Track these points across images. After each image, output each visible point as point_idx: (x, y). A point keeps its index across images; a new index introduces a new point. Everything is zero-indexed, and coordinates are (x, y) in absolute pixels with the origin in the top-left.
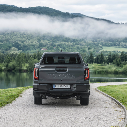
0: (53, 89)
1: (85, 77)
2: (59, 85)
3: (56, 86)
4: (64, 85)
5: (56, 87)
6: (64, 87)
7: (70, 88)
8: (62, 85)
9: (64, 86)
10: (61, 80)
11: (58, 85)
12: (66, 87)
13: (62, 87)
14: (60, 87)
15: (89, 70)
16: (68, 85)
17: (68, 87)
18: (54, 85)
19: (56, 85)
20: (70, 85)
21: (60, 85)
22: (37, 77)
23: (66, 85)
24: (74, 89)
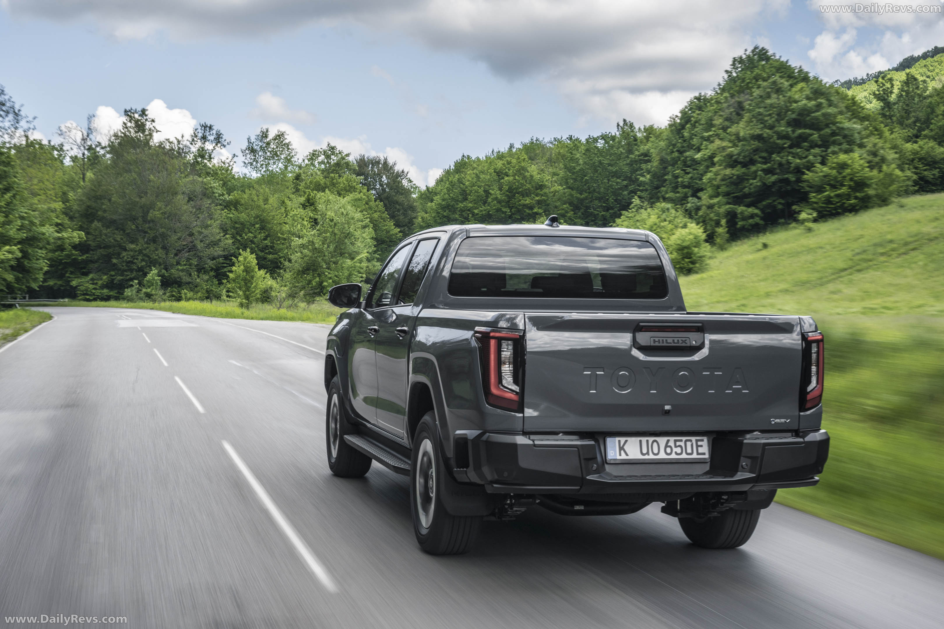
0: (608, 469)
1: (809, 388)
2: (644, 439)
3: (621, 448)
4: (672, 439)
5: (623, 456)
6: (673, 456)
7: (707, 456)
8: (662, 441)
9: (671, 444)
10: (668, 412)
11: (637, 439)
12: (684, 456)
13: (662, 456)
14: (651, 456)
16: (694, 439)
17: (695, 456)
18: (609, 440)
19: (623, 440)
20: (705, 439)
21: (651, 439)
22: (514, 387)
23: (684, 439)
24: (744, 470)
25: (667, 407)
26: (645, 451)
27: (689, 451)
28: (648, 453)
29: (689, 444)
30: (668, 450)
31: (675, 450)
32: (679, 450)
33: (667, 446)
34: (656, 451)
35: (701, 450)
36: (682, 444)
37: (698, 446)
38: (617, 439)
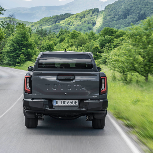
0: (53, 107)
1: (102, 89)
2: (63, 101)
3: (57, 103)
4: (69, 101)
5: (57, 104)
6: (69, 105)
7: (78, 105)
8: (67, 101)
9: (69, 102)
10: (66, 94)
11: (61, 101)
12: (72, 105)
13: (67, 104)
14: (64, 105)
15: (106, 78)
16: (75, 101)
17: (75, 105)
18: (54, 101)
19: (57, 101)
20: (78, 101)
21: (64, 101)
22: (30, 89)
23: (72, 101)
24: (84, 108)
25: (66, 93)
26: (62, 103)
27: (73, 103)
28: (63, 104)
29: (74, 102)
30: (68, 103)
31: (70, 103)
32: (71, 103)
33: (68, 102)
34: (65, 103)
35: (76, 103)
36: (72, 102)
37: (76, 102)
38: (56, 100)
